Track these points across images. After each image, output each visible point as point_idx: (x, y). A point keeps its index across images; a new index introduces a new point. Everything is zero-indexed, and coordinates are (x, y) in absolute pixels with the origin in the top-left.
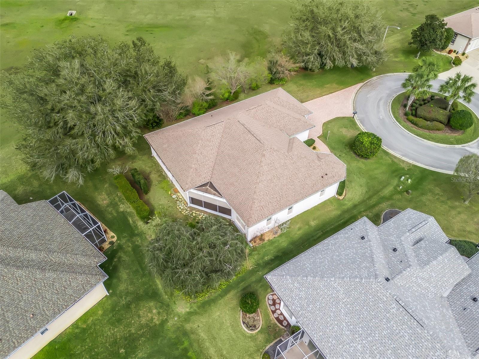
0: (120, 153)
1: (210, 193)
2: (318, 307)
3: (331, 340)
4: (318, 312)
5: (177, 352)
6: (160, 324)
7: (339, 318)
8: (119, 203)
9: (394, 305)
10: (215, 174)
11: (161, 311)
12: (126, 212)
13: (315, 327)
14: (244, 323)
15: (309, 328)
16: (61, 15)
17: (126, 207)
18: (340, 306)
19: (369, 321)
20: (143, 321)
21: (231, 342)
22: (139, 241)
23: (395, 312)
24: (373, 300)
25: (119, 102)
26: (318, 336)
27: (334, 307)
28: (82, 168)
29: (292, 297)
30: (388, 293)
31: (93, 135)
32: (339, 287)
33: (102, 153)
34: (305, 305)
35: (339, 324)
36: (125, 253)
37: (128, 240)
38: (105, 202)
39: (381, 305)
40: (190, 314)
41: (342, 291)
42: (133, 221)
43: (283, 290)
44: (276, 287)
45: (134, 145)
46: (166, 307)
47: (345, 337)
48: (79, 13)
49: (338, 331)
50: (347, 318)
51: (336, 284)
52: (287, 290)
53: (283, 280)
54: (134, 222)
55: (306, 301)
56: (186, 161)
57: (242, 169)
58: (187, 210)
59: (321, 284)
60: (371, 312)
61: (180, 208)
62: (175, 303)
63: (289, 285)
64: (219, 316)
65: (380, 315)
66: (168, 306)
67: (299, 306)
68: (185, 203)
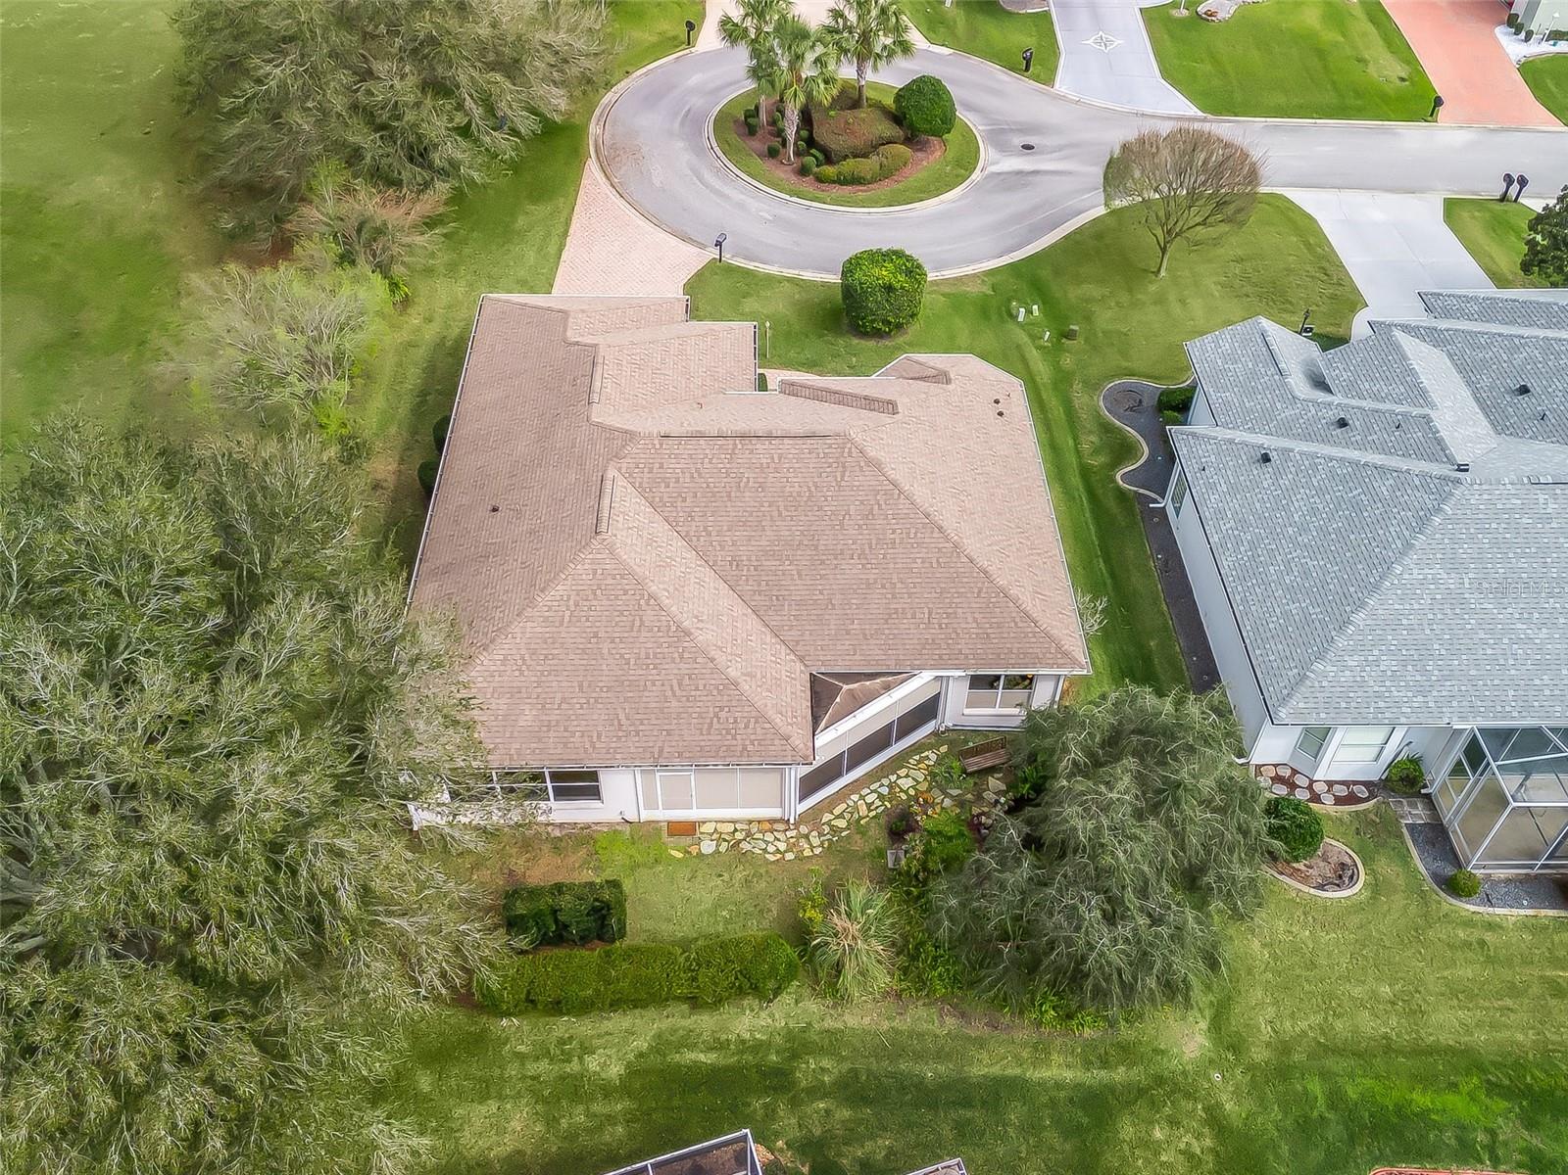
1: (871, 697)
2: (1443, 652)
3: (1537, 682)
4: (1456, 662)
5: (1333, 1125)
6: (1217, 1136)
7: (1500, 626)
8: (574, 1067)
9: (1541, 498)
10: (797, 642)
11: (1167, 1110)
12: (641, 1055)
13: (1487, 693)
14: (1321, 887)
15: (1482, 709)
17: (615, 1048)
18: (1473, 601)
19: (1545, 570)
21: (1364, 952)
22: (826, 1063)
23: (1556, 506)
24: (1503, 526)
26: (1513, 704)
27: (1466, 616)
29: (1378, 696)
30: (1509, 487)
32: (1427, 571)
34: (1418, 678)
35: (1513, 636)
36: (852, 1137)
37: (795, 1103)
38: (516, 1125)
39: (1524, 521)
40: (1217, 1026)
41: (1440, 571)
42: (711, 1049)
43: (1344, 705)
44: (1323, 715)
46: (1162, 1089)
47: (1549, 646)
49: (1529, 651)
50: (1510, 610)
51: (1415, 571)
52: (1351, 695)
53: (1316, 684)
54: (719, 1046)
55: (1410, 668)
56: (686, 681)
57: (863, 550)
58: (807, 837)
59: (1391, 602)
60: (1528, 550)
61: (778, 851)
62: (1163, 1052)
63: (1343, 679)
64: (1264, 945)
65: (1546, 540)
66: (1159, 1080)
67: (1410, 694)
68: (767, 826)
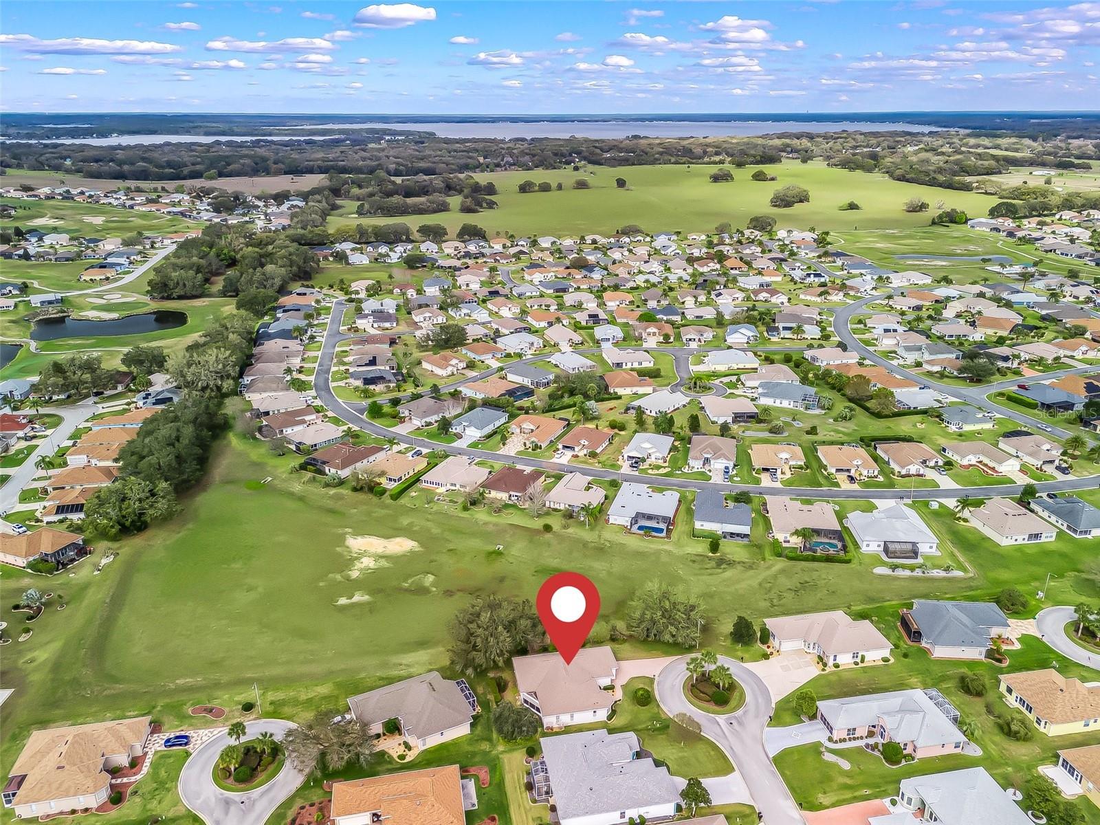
0: (496, 666)
1: (533, 697)
6: (488, 752)
8: (488, 694)
10: (539, 686)
12: (490, 699)
14: (526, 760)
16: (491, 548)
17: (491, 697)
20: (482, 748)
21: (517, 766)
25: (502, 638)
28: (475, 669)
31: (486, 652)
33: (487, 662)
38: (482, 691)
40: (503, 751)
43: (547, 747)
44: (544, 745)
45: (504, 662)
46: (493, 746)
48: (505, 548)
53: (549, 743)
54: (492, 704)
56: (530, 676)
58: (519, 705)
62: (498, 745)
64: (515, 756)
66: (495, 745)
68: (520, 701)
